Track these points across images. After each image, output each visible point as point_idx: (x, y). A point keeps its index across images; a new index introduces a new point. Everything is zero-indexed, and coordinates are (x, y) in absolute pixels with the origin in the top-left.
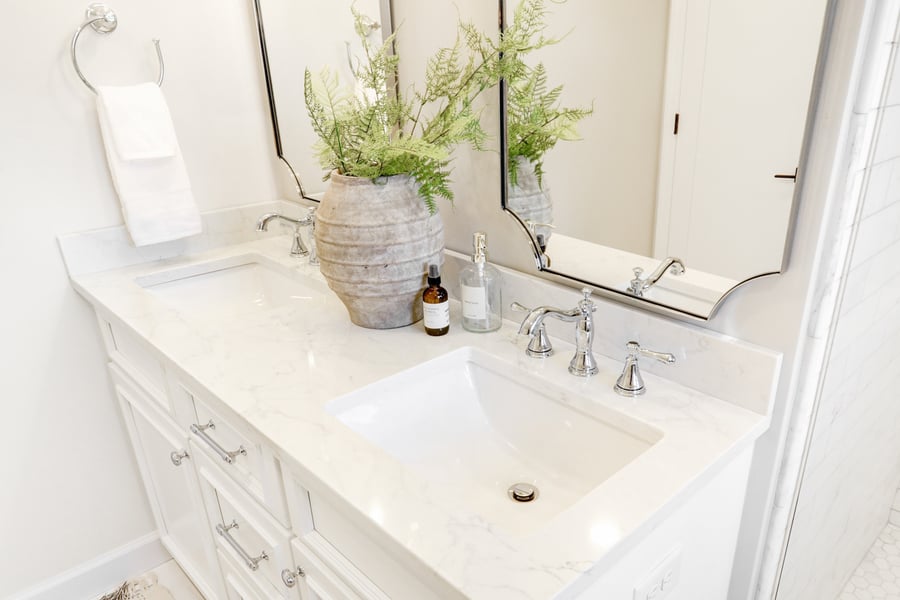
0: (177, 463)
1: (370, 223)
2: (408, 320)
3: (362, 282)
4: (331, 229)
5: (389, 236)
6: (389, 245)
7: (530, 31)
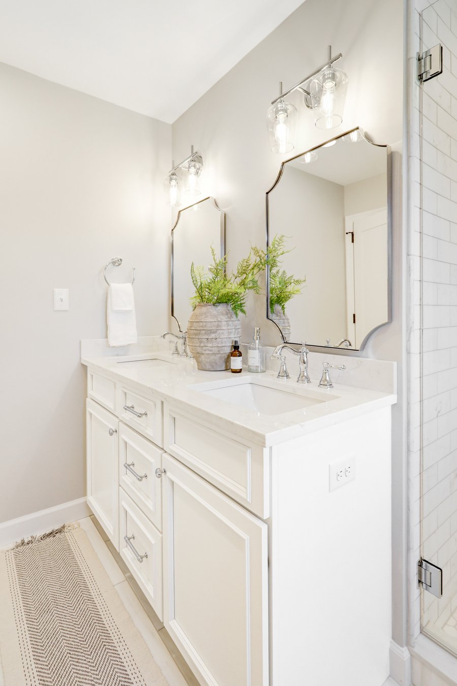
0: (111, 434)
1: (211, 321)
2: (224, 368)
3: (205, 346)
4: (195, 323)
5: (218, 326)
6: (218, 330)
7: (279, 248)
